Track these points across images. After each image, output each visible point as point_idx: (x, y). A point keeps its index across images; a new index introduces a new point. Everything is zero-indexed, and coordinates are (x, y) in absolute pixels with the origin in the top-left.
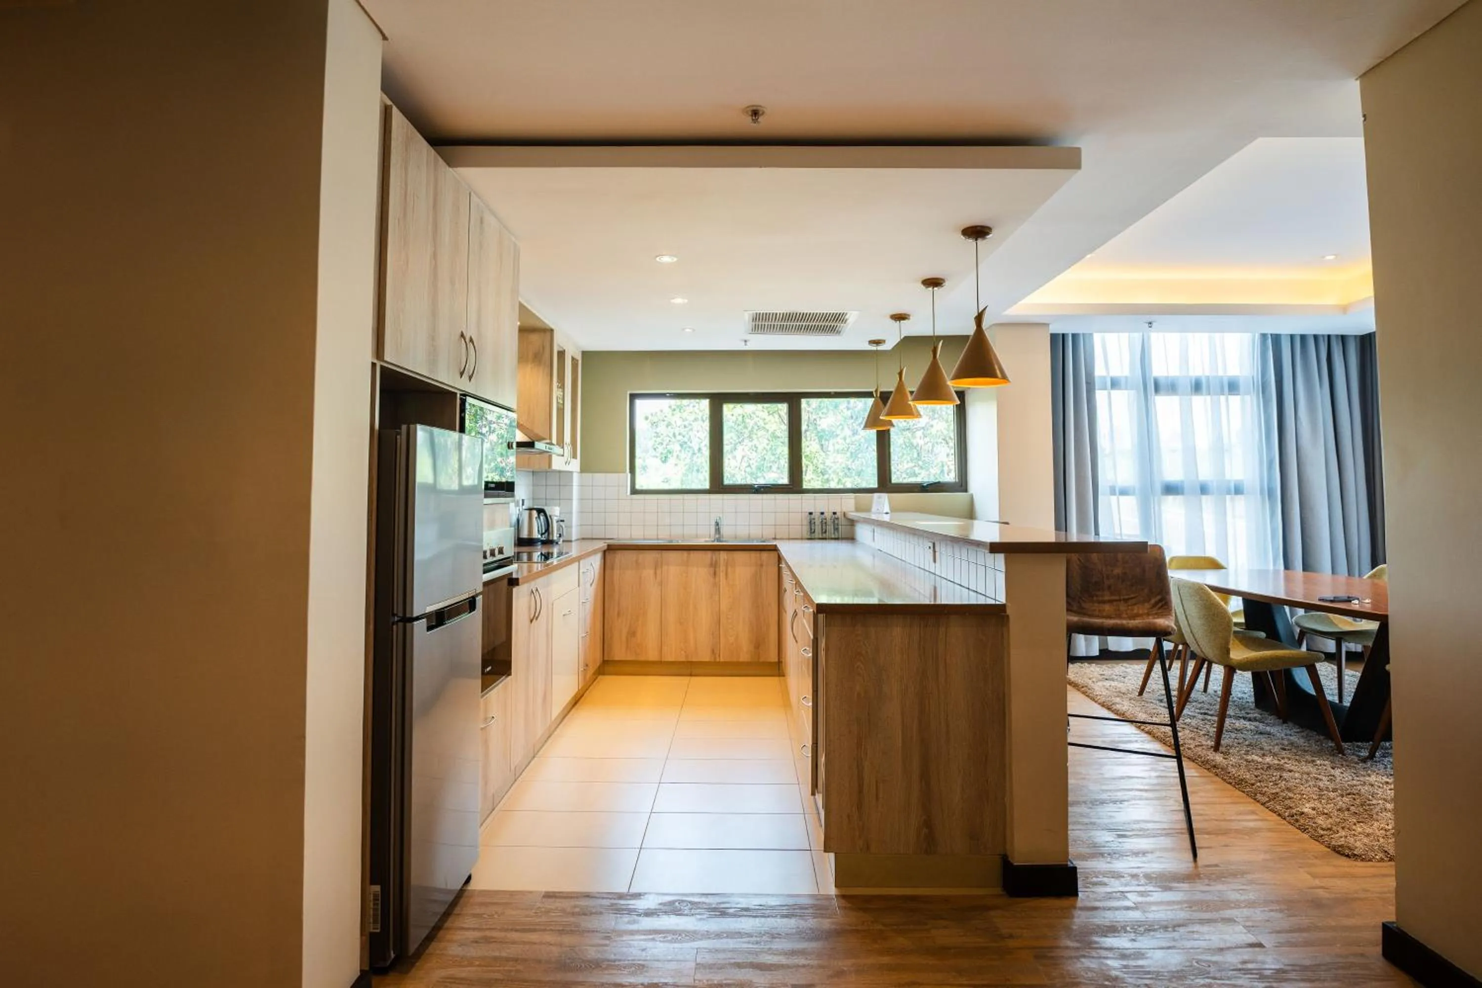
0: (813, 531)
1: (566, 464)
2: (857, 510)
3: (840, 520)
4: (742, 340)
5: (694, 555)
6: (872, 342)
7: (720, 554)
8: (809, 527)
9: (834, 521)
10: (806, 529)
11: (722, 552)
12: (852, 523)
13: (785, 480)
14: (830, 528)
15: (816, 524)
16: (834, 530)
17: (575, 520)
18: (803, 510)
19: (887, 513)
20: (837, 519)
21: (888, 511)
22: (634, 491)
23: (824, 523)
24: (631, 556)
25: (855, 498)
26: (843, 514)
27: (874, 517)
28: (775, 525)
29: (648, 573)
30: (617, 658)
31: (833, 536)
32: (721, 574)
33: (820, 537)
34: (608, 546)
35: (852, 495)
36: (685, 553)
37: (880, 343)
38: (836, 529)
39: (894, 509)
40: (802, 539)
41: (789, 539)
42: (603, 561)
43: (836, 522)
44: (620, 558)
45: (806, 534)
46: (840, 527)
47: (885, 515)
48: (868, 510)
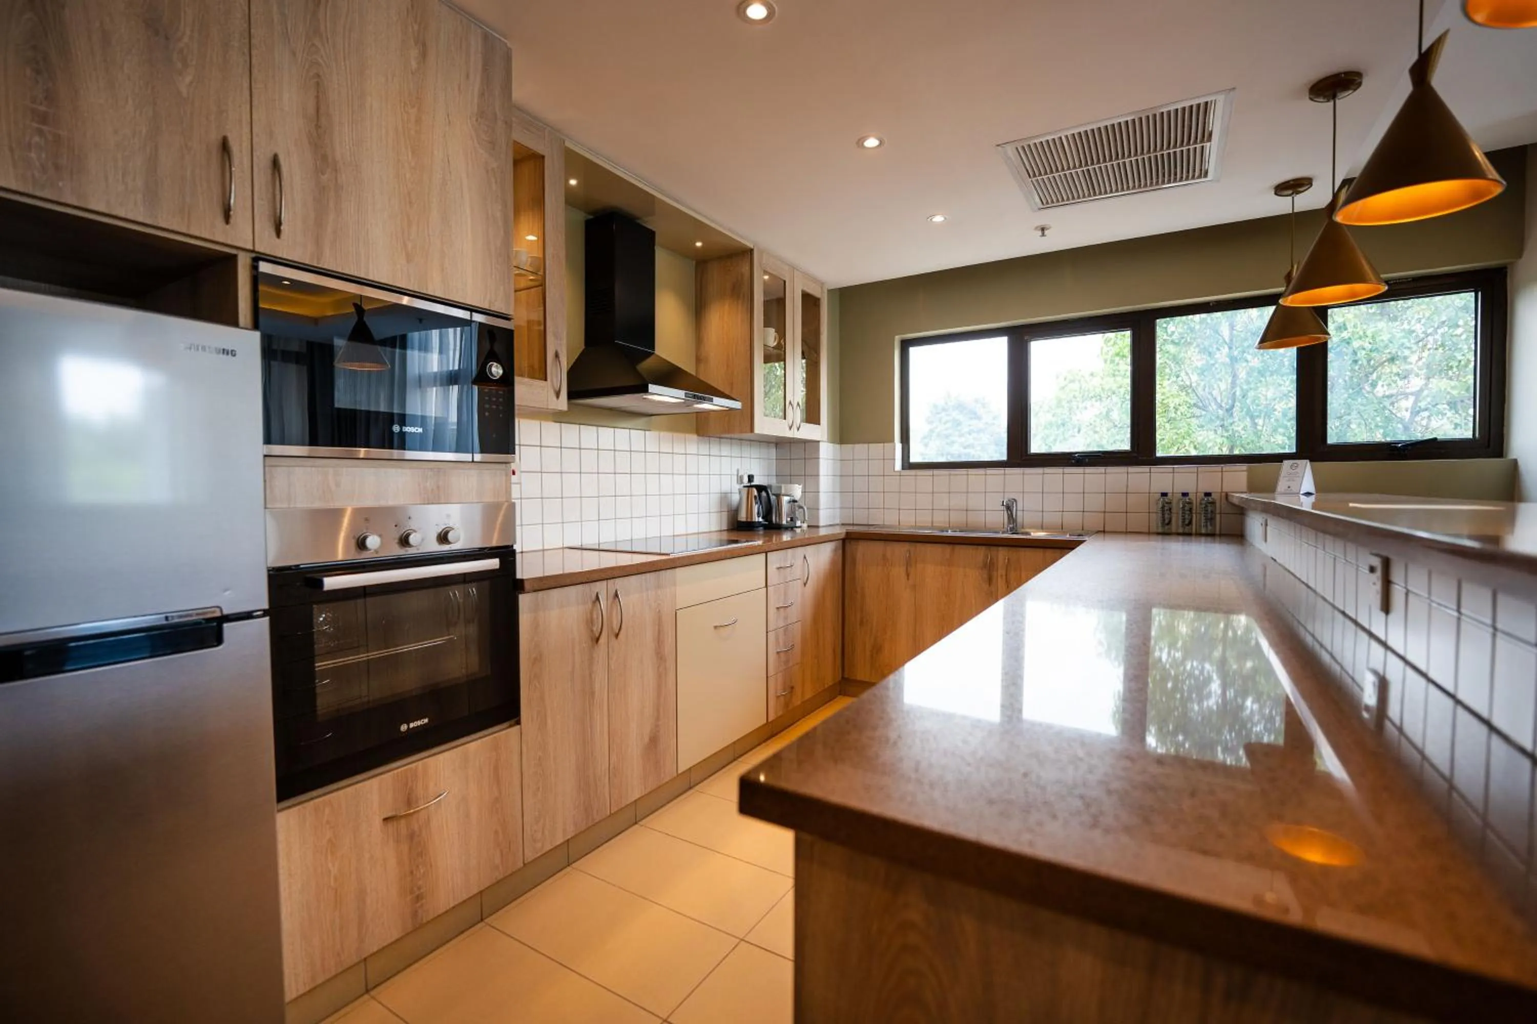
0: (1167, 521)
1: (790, 428)
2: (1252, 488)
3: (1218, 505)
4: (1036, 228)
5: (962, 551)
6: (1282, 189)
7: (998, 551)
8: (1160, 515)
9: (1206, 506)
10: (1156, 519)
11: (1000, 548)
12: (1240, 511)
13: (1125, 445)
14: (1198, 519)
15: (1174, 510)
16: (1206, 519)
17: (824, 500)
18: (1152, 491)
19: (1308, 494)
20: (1213, 503)
21: (1312, 489)
22: (908, 465)
23: (1188, 508)
24: (877, 548)
25: (1249, 471)
26: (1223, 494)
27: (1280, 501)
28: (1105, 512)
29: (898, 572)
30: (859, 678)
31: (1203, 531)
32: (999, 579)
33: (1181, 531)
34: (847, 533)
35: (1244, 467)
36: (948, 548)
37: (1301, 185)
38: (1211, 520)
39: (1321, 486)
40: (1149, 533)
41: (1127, 533)
42: (840, 552)
43: (1210, 509)
44: (862, 550)
45: (1156, 525)
46: (1218, 516)
47: (1303, 498)
48: (1271, 488)
